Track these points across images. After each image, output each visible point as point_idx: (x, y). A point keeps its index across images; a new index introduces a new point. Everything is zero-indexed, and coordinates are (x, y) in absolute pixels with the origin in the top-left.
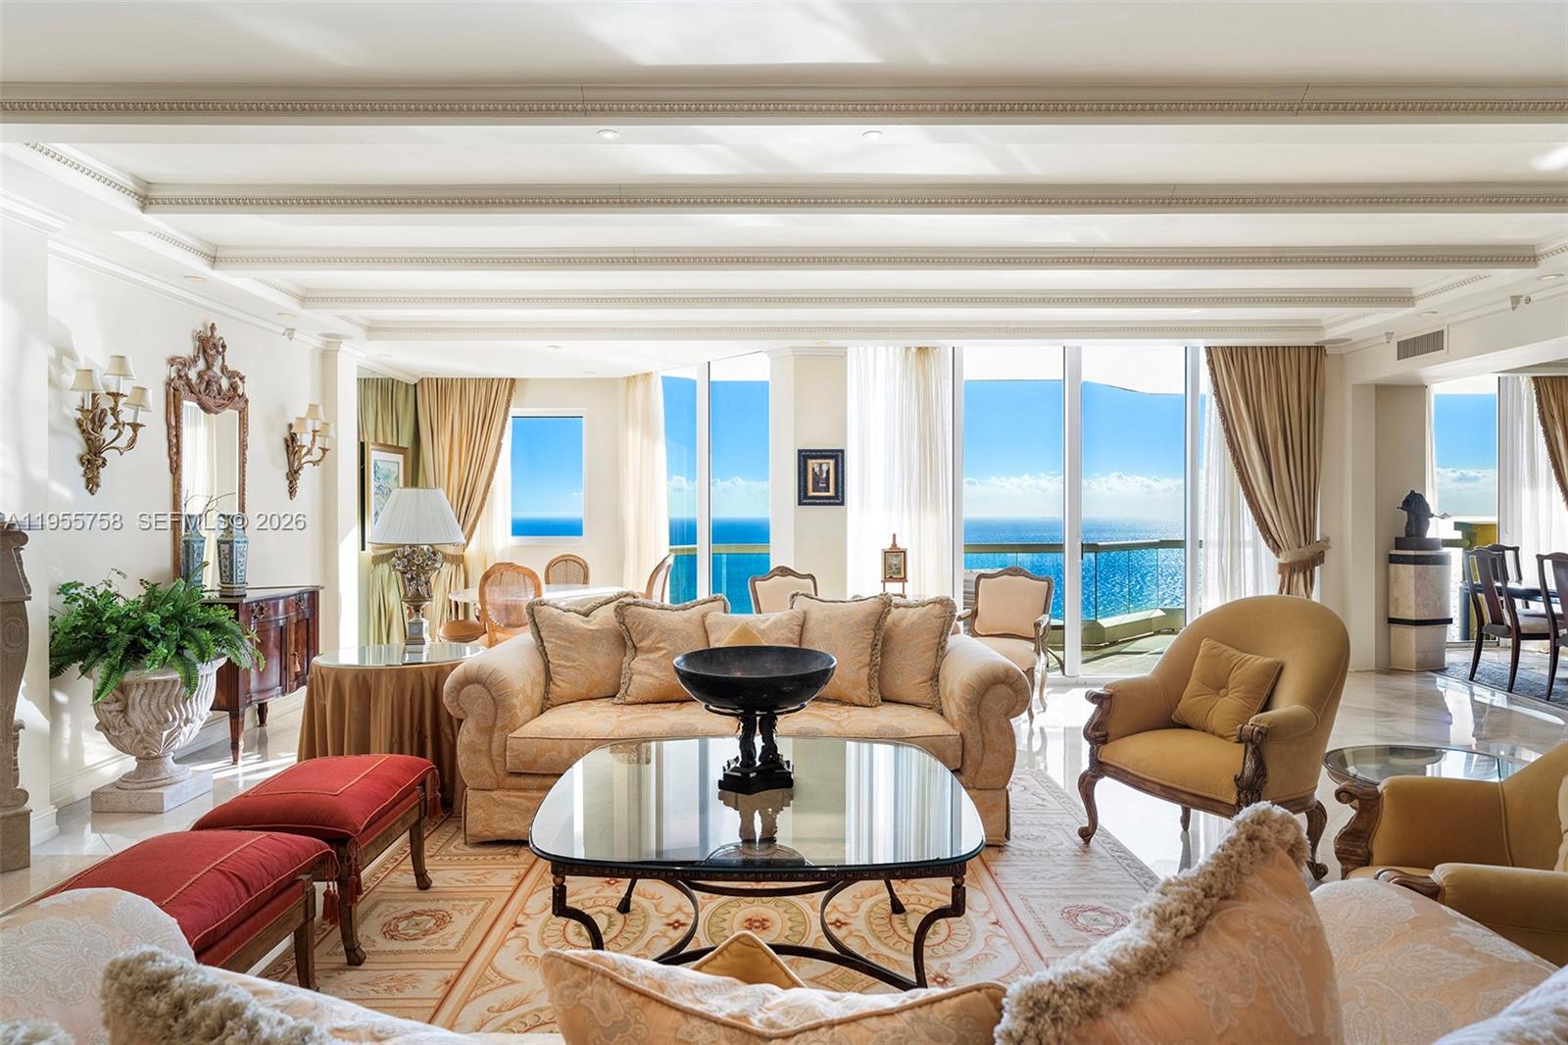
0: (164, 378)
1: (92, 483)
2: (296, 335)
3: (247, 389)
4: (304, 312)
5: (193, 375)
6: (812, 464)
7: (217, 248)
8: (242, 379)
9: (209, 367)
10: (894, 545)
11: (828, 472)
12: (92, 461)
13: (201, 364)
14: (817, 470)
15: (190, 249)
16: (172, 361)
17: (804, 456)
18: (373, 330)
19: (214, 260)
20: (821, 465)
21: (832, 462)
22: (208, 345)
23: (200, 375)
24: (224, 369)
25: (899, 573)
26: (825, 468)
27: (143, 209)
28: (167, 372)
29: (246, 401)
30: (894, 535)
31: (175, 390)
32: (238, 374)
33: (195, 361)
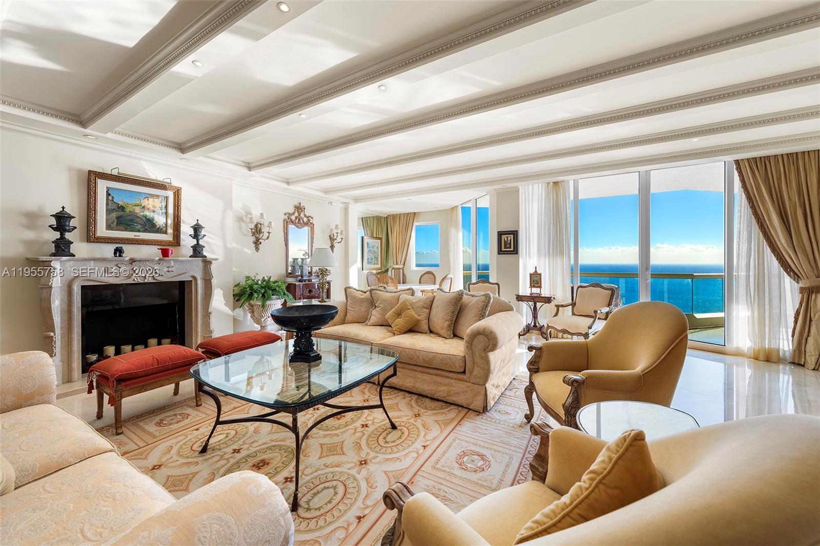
0: (283, 219)
1: (257, 249)
2: (333, 204)
3: (314, 221)
4: (327, 196)
5: (293, 218)
6: (504, 237)
7: (288, 179)
8: (312, 218)
9: (299, 215)
10: (536, 271)
11: (511, 240)
12: (257, 243)
13: (296, 214)
14: (506, 239)
15: (277, 180)
16: (285, 214)
17: (500, 234)
18: (356, 200)
19: (288, 183)
20: (507, 237)
21: (512, 236)
22: (299, 208)
23: (296, 218)
24: (305, 215)
25: (538, 284)
26: (509, 238)
27: (250, 171)
28: (284, 217)
29: (313, 225)
30: (536, 267)
31: (287, 222)
32: (310, 217)
33: (293, 214)
